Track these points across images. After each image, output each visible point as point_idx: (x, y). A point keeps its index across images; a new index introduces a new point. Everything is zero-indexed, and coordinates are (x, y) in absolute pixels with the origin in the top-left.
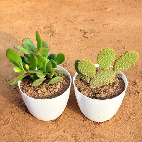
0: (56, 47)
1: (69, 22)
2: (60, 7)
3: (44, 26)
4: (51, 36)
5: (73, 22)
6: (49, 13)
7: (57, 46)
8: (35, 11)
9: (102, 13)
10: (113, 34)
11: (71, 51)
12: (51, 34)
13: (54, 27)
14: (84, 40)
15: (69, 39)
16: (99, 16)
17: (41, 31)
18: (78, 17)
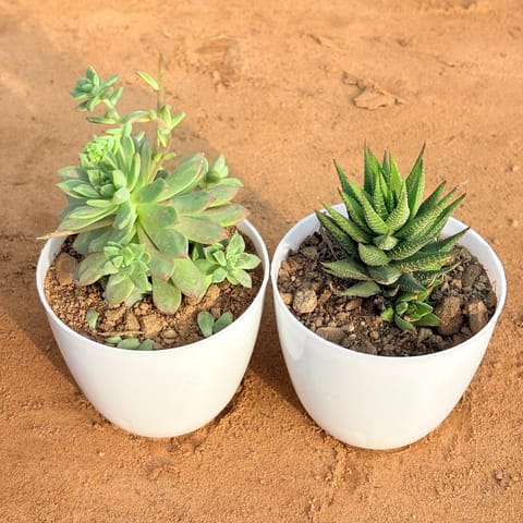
1: (304, 36)
3: (200, 44)
4: (220, 86)
5: (321, 39)
7: (233, 127)
9: (449, 17)
10: (476, 107)
11: (284, 155)
12: (222, 77)
13: (239, 51)
14: (352, 118)
15: (290, 105)
16: (432, 29)
17: (185, 60)
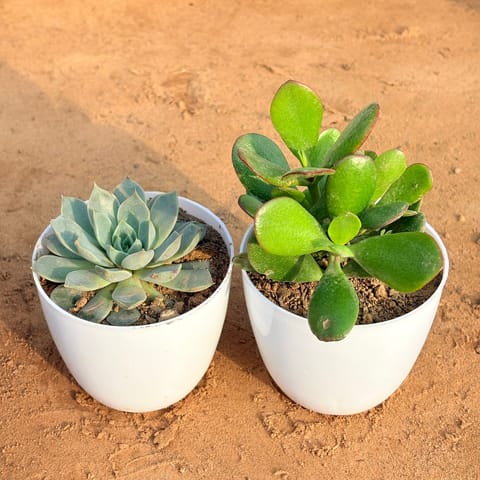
0: (197, 150)
2: (233, 16)
6: (189, 35)
8: (141, 25)
18: (295, 53)
